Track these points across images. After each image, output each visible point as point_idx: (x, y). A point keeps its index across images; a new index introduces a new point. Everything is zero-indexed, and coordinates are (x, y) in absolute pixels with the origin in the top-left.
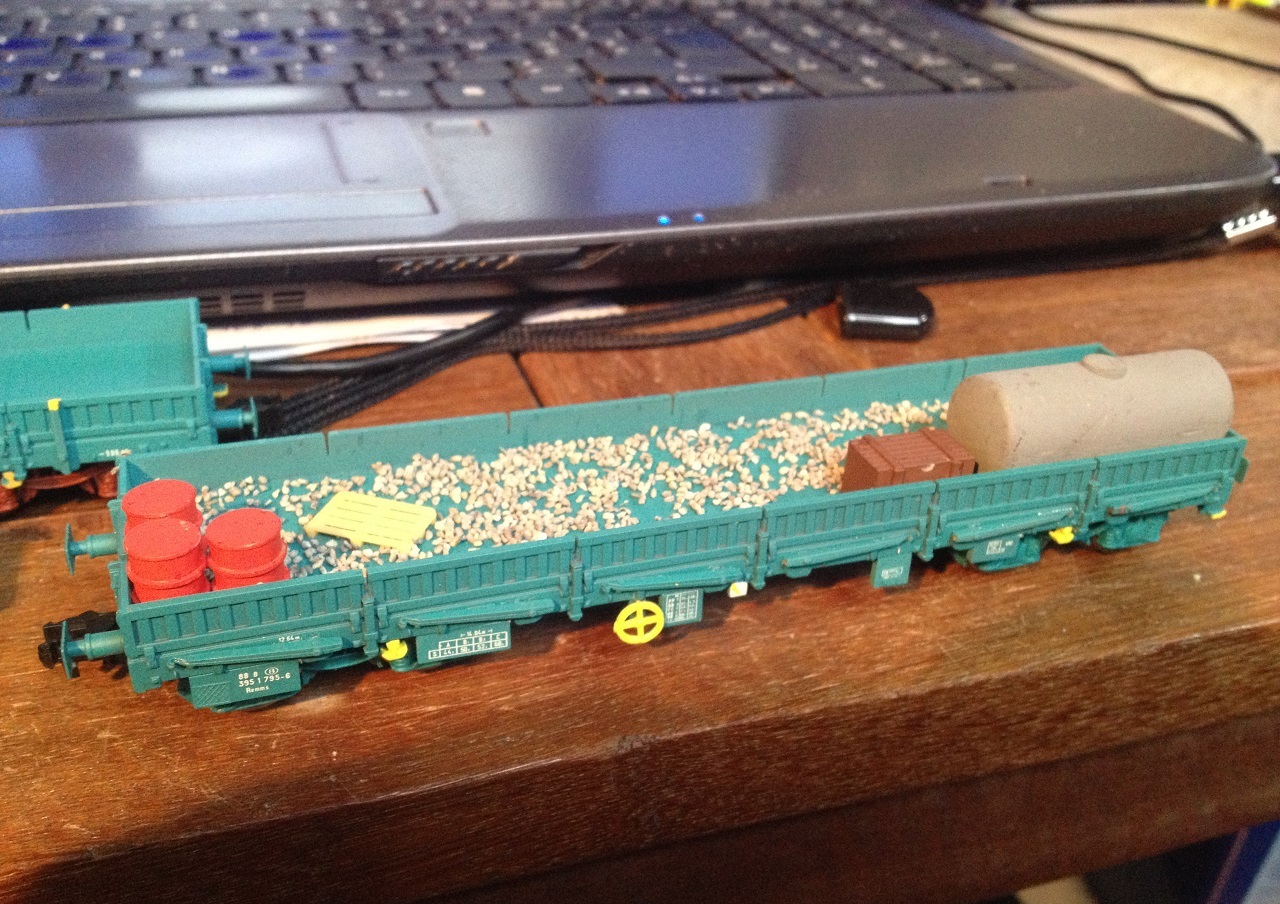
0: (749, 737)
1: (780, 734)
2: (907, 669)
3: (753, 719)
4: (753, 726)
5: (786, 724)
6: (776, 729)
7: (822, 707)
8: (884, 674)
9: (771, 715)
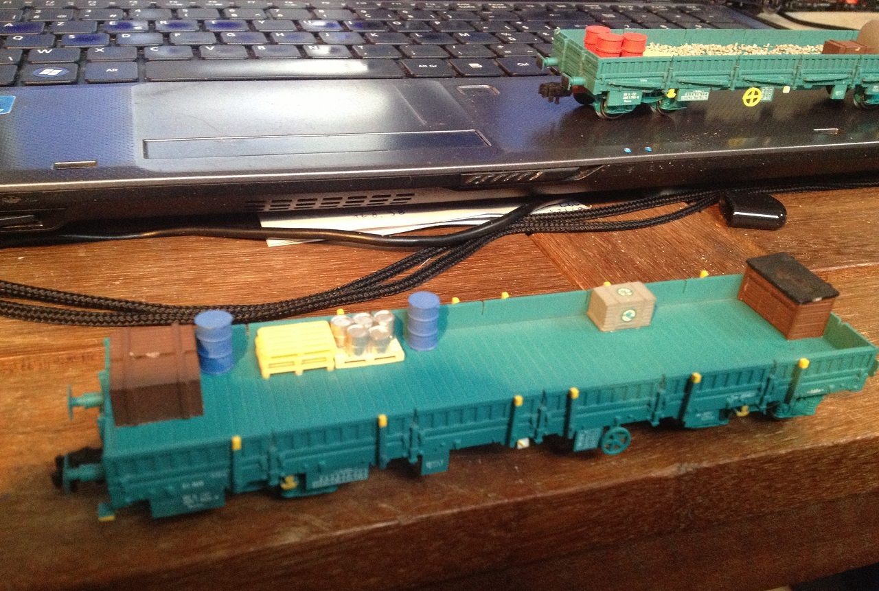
0: (750, 467)
1: (766, 466)
2: (835, 429)
3: (753, 456)
4: (753, 460)
5: (771, 460)
6: (766, 463)
7: (790, 450)
8: (822, 431)
9: (763, 454)
